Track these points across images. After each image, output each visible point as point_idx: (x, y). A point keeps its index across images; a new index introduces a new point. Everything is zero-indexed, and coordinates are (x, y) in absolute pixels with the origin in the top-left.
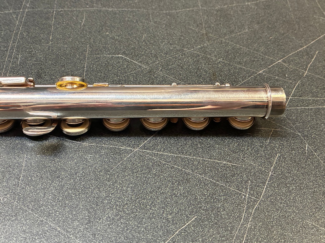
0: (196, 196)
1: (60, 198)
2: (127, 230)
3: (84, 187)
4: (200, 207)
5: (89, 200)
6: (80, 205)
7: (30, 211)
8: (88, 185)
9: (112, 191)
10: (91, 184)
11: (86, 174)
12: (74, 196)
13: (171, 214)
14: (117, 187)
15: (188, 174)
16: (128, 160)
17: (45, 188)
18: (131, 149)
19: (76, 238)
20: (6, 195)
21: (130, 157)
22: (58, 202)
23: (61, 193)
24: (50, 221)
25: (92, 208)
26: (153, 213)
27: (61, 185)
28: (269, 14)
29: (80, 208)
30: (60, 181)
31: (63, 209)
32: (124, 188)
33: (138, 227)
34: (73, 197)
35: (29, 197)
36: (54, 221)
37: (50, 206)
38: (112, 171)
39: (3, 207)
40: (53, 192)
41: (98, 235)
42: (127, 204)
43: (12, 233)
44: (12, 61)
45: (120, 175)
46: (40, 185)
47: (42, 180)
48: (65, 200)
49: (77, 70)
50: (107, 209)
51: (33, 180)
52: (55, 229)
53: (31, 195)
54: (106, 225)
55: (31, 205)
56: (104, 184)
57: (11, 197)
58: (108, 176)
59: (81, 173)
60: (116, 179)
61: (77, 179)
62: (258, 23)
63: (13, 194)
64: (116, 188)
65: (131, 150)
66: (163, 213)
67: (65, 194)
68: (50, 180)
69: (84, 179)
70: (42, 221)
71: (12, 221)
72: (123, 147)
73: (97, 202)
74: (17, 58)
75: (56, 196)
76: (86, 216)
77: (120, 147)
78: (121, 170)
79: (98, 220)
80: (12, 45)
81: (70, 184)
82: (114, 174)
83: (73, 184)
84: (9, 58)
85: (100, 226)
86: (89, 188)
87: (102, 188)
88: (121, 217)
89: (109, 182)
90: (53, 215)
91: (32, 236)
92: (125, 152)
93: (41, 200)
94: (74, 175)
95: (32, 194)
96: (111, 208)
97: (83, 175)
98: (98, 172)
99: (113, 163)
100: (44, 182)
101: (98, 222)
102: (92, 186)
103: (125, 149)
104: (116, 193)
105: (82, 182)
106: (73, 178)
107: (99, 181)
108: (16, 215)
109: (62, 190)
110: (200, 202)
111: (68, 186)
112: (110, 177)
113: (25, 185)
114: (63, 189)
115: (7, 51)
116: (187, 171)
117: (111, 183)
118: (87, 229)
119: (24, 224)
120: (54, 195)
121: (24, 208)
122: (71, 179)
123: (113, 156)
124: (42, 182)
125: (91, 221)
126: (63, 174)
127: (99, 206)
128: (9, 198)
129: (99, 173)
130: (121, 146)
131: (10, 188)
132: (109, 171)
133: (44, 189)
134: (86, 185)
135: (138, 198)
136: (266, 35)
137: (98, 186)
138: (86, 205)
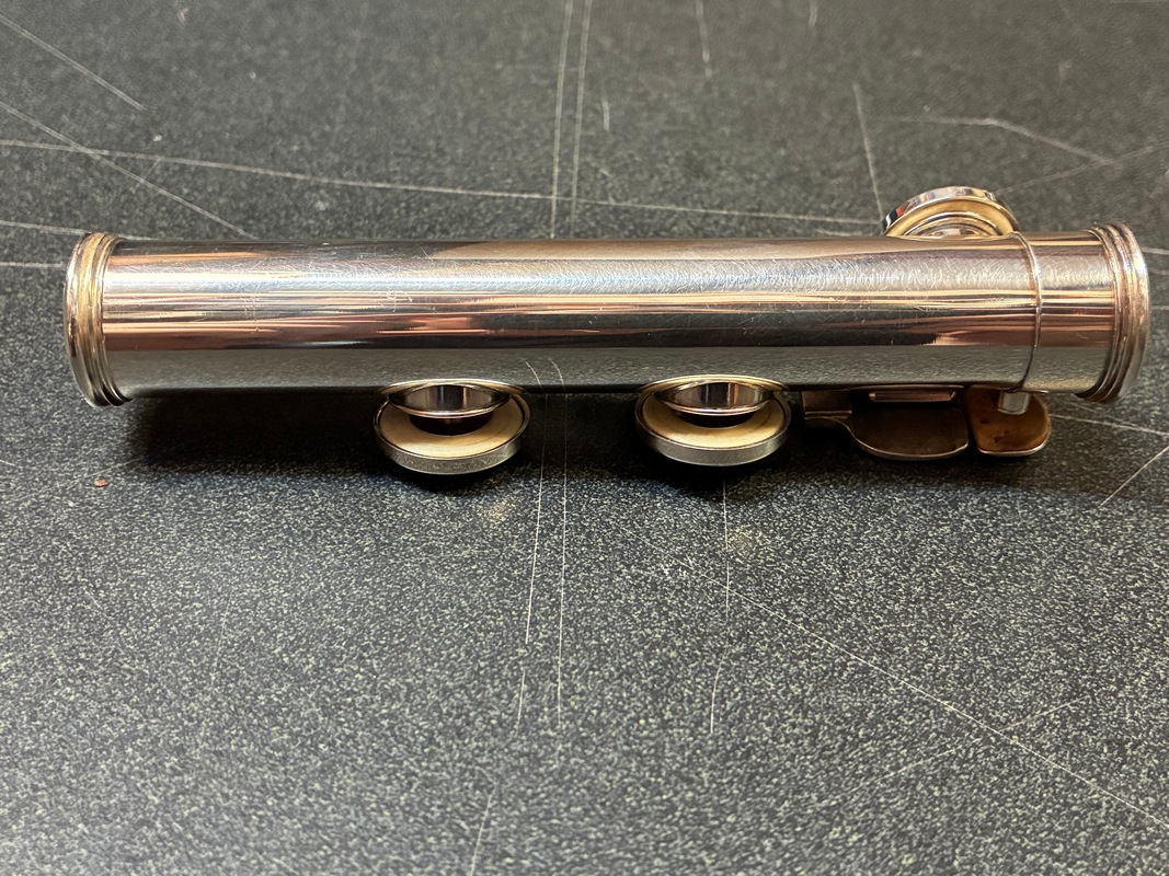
1: (918, 590)
3: (1006, 555)
5: (1045, 604)
6: (1013, 621)
7: (800, 627)
8: (1023, 550)
9: (1135, 581)
10: (1035, 549)
11: (998, 509)
12: (973, 585)
14: (1149, 566)
16: (1161, 473)
17: (840, 546)
18: (1158, 433)
19: (1039, 747)
20: (682, 557)
21: (1162, 461)
22: (909, 602)
23: (913, 570)
24: (900, 672)
25: (1068, 637)
27: (902, 538)
29: (1016, 633)
30: (892, 525)
31: (944, 632)
34: (972, 588)
35: (780, 573)
36: (917, 673)
37: (881, 614)
38: (1105, 506)
39: (682, 603)
40: (878, 562)
41: (1134, 748)
43: (747, 704)
44: (583, 121)
45: (1148, 524)
46: (814, 535)
47: (817, 515)
48: (939, 597)
49: (839, 158)
50: (1135, 648)
51: (776, 513)
52: (933, 708)
53: (787, 566)
54: (1158, 710)
55: (799, 603)
56: (1087, 552)
57: (703, 565)
58: (1096, 525)
59: (975, 502)
60: (1132, 536)
61: (967, 525)
63: (711, 557)
64: (1145, 569)
65: (1159, 437)
67: (933, 575)
68: (849, 517)
69: (996, 525)
70: (866, 670)
71: (736, 657)
72: (1119, 423)
73: (1083, 617)
74: (596, 112)
75: (893, 578)
76: (1055, 668)
77: (1106, 423)
78: (1144, 508)
79: (1113, 688)
80: (566, 72)
81: (942, 541)
82: (1121, 518)
83: (956, 539)
84: (565, 107)
85: (1132, 713)
86: (1030, 560)
87: (1086, 567)
89: (1109, 545)
90: (906, 649)
91: (838, 723)
92: (1135, 441)
93: (836, 588)
94: (946, 506)
95: (789, 564)
97: (983, 510)
98: (1049, 507)
99: (1097, 477)
100: (827, 525)
101: (1115, 694)
102: (1040, 555)
103: (1131, 431)
104: (1157, 590)
105: (989, 537)
106: (945, 521)
107: (1063, 540)
109: (915, 560)
111: (934, 547)
112: (1104, 528)
113: (749, 529)
114: (914, 554)
115: (554, 86)
117: (1118, 549)
118: (1077, 717)
119: (786, 674)
120: (886, 575)
121: (772, 614)
122: (941, 523)
123: (1086, 452)
124: (817, 522)
125: (1084, 688)
126: (898, 500)
127: (1099, 632)
128: (697, 568)
129: (1050, 510)
130: (1112, 421)
131: (690, 535)
132: (1094, 506)
133: (835, 549)
134: (1013, 550)
137: (1067, 558)
138: (1039, 625)
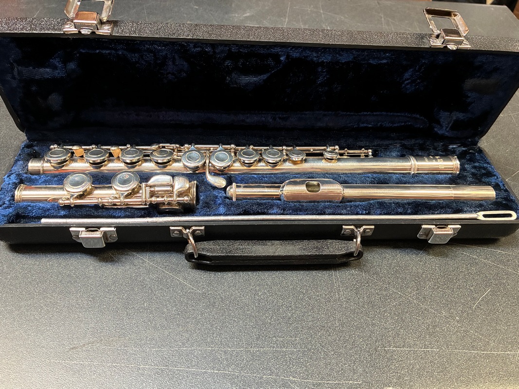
0: (486, 275)
2: (446, 295)
4: (491, 283)
13: (472, 286)
15: (475, 259)
26: (460, 285)
28: (500, 129)
32: (433, 267)
33: (453, 294)
42: (439, 278)
62: (493, 138)
66: (466, 285)
88: (438, 287)
96: (429, 280)
108: (367, 283)
110: (490, 279)
116: (474, 257)
135: (445, 275)
136: (503, 148)
